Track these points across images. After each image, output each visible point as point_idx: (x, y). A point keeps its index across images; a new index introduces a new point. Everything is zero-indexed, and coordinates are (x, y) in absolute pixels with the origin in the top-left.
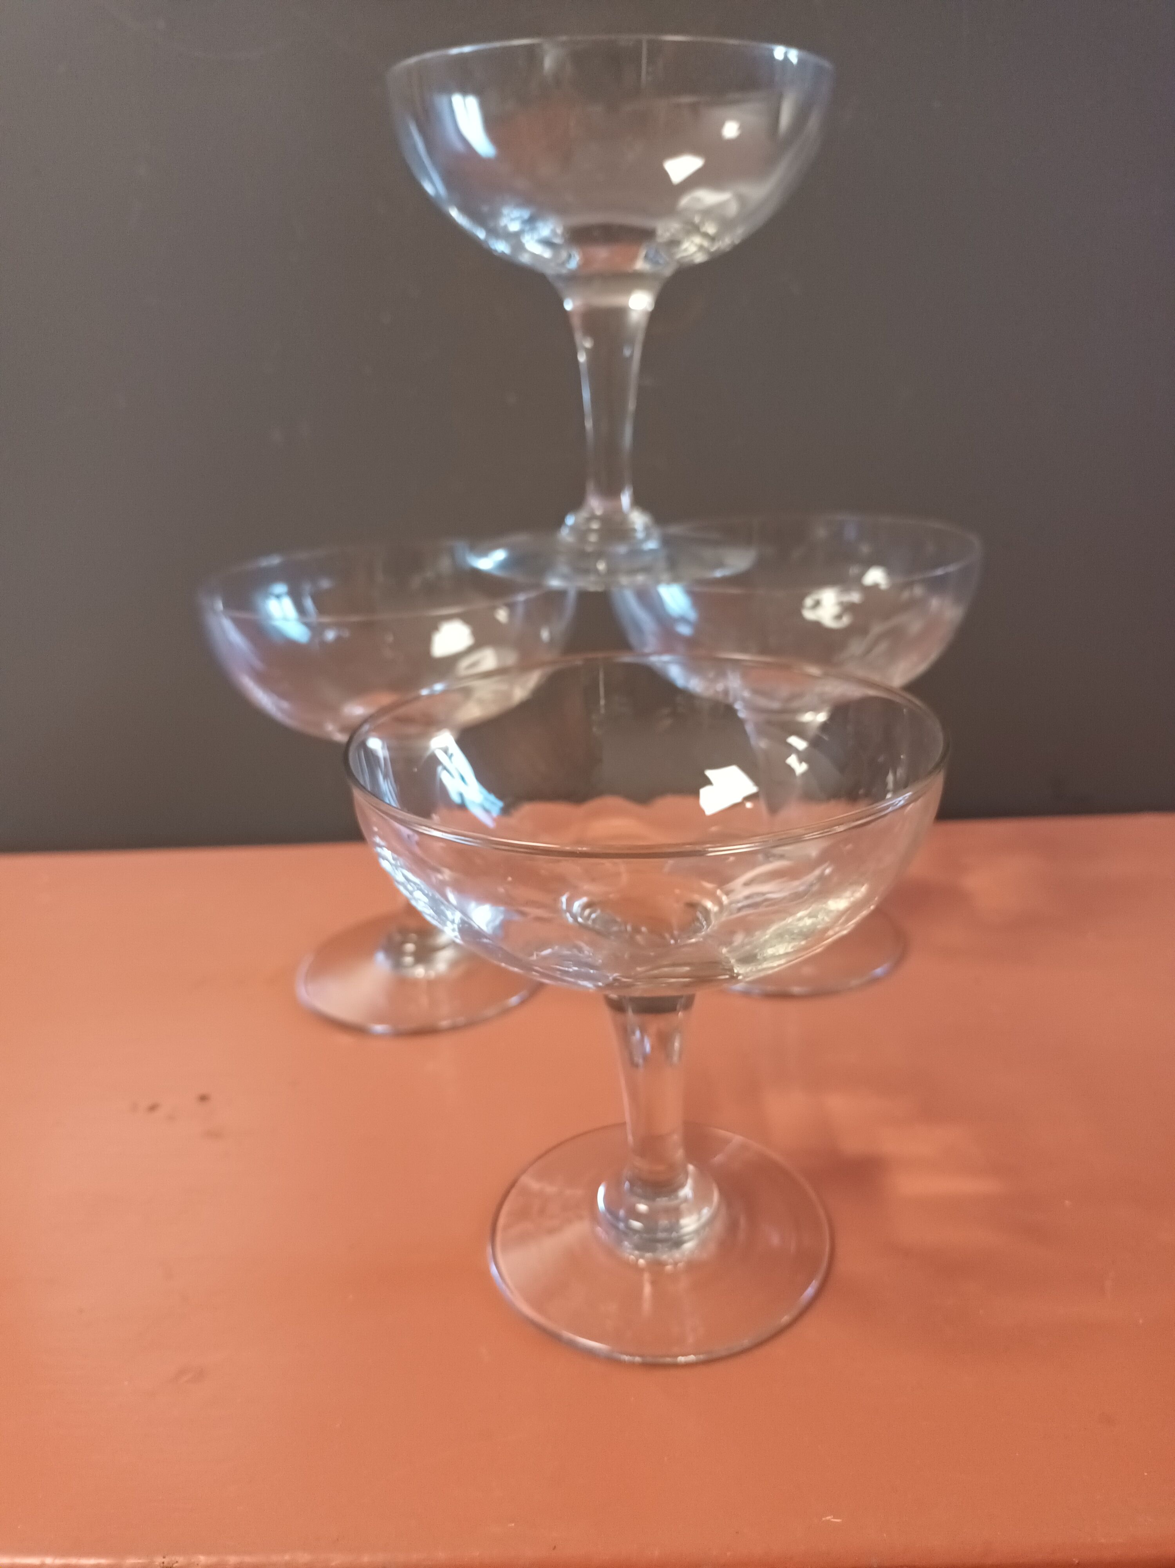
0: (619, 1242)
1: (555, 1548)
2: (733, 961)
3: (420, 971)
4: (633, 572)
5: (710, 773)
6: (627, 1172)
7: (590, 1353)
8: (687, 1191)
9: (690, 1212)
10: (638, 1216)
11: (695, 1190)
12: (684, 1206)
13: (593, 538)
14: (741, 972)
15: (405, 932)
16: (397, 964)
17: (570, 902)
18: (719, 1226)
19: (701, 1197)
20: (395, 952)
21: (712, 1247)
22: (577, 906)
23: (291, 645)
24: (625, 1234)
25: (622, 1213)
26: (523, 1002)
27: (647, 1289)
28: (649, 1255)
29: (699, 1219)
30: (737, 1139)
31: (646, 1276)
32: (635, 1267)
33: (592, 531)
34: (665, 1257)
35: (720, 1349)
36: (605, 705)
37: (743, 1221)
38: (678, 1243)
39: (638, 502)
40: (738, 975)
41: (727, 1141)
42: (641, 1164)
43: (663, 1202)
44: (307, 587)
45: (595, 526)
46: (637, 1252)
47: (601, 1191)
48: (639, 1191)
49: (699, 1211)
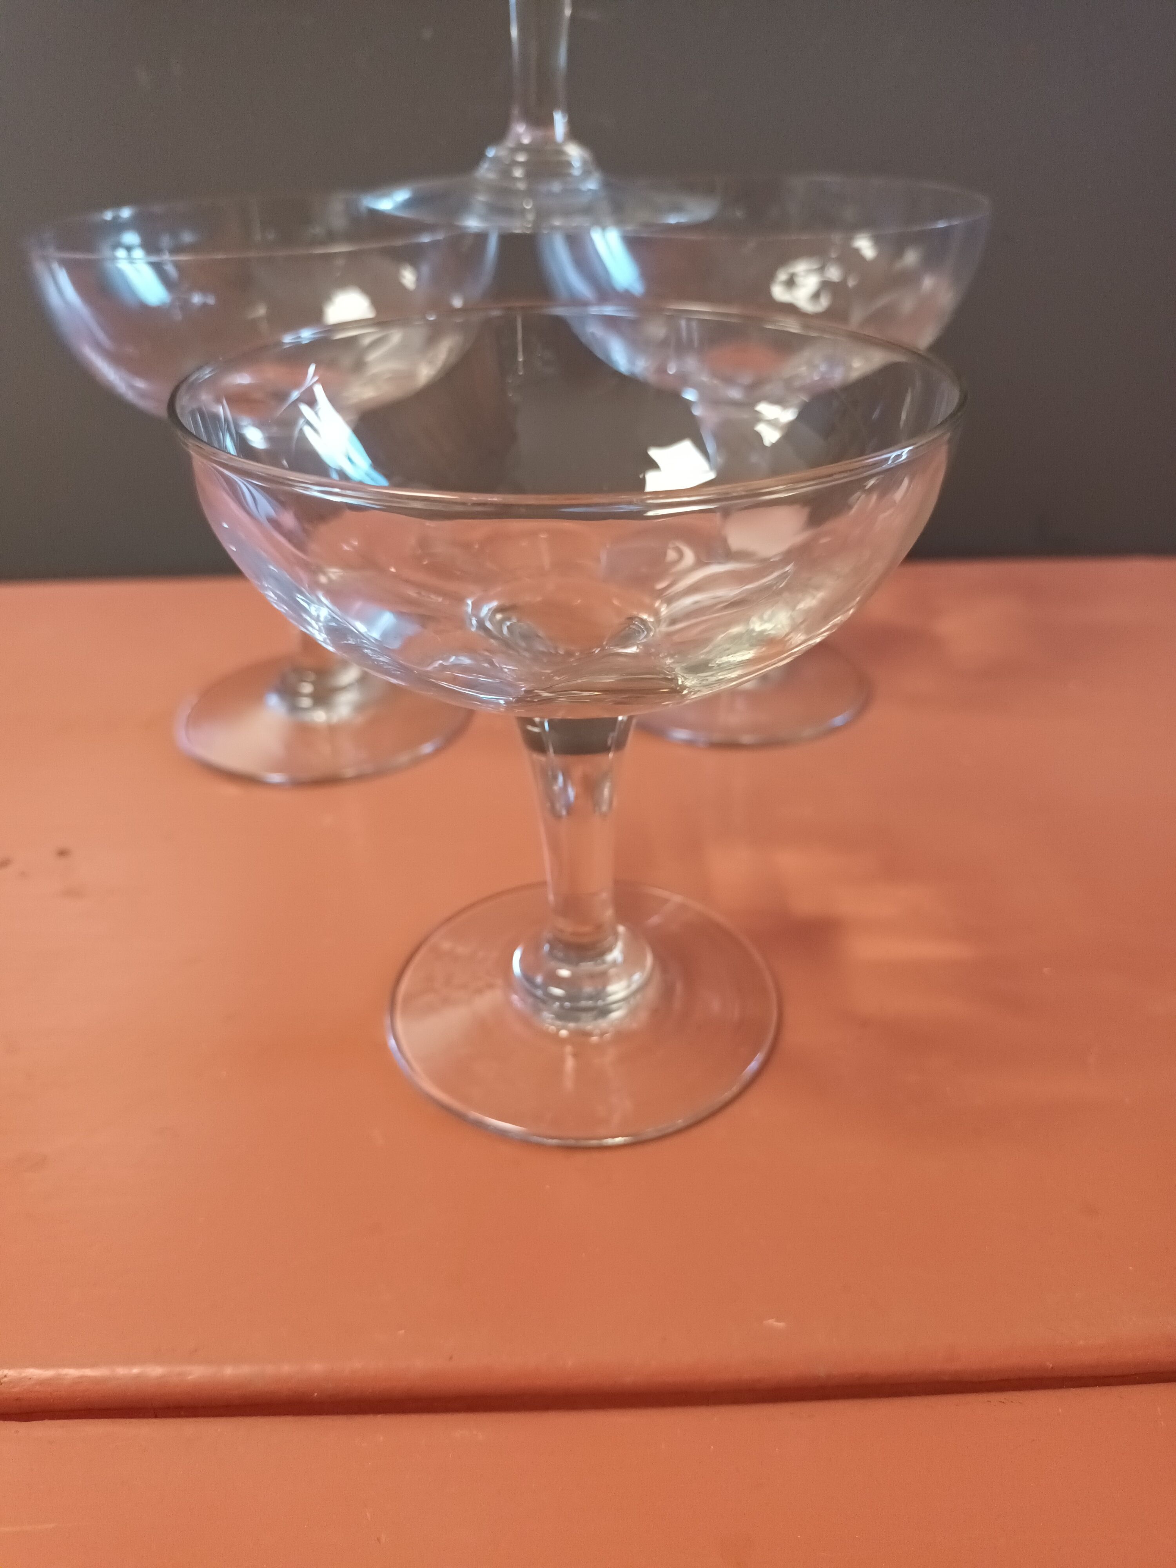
0: (537, 1011)
1: (451, 1358)
2: (678, 670)
3: (320, 716)
4: (567, 212)
5: (655, 453)
6: (547, 934)
7: (503, 1135)
8: (616, 955)
9: (619, 977)
10: (559, 982)
11: (626, 954)
12: (612, 971)
13: (518, 173)
14: (688, 683)
15: (300, 672)
16: (294, 708)
17: (477, 606)
18: (651, 993)
19: (632, 961)
20: (289, 694)
21: (643, 1016)
22: (485, 611)
23: (145, 310)
24: (544, 1002)
25: (539, 979)
26: (437, 751)
27: (570, 1063)
28: (572, 1025)
29: (629, 986)
30: (677, 899)
31: (568, 1049)
32: (555, 1037)
33: (515, 163)
34: (589, 1027)
35: (650, 1131)
36: (524, 362)
37: (679, 987)
38: (604, 1012)
39: (575, 133)
40: (684, 687)
41: (666, 901)
42: (566, 927)
43: (587, 966)
44: (165, 241)
45: (521, 158)
46: (559, 1023)
47: (517, 955)
48: (560, 954)
49: (630, 975)
